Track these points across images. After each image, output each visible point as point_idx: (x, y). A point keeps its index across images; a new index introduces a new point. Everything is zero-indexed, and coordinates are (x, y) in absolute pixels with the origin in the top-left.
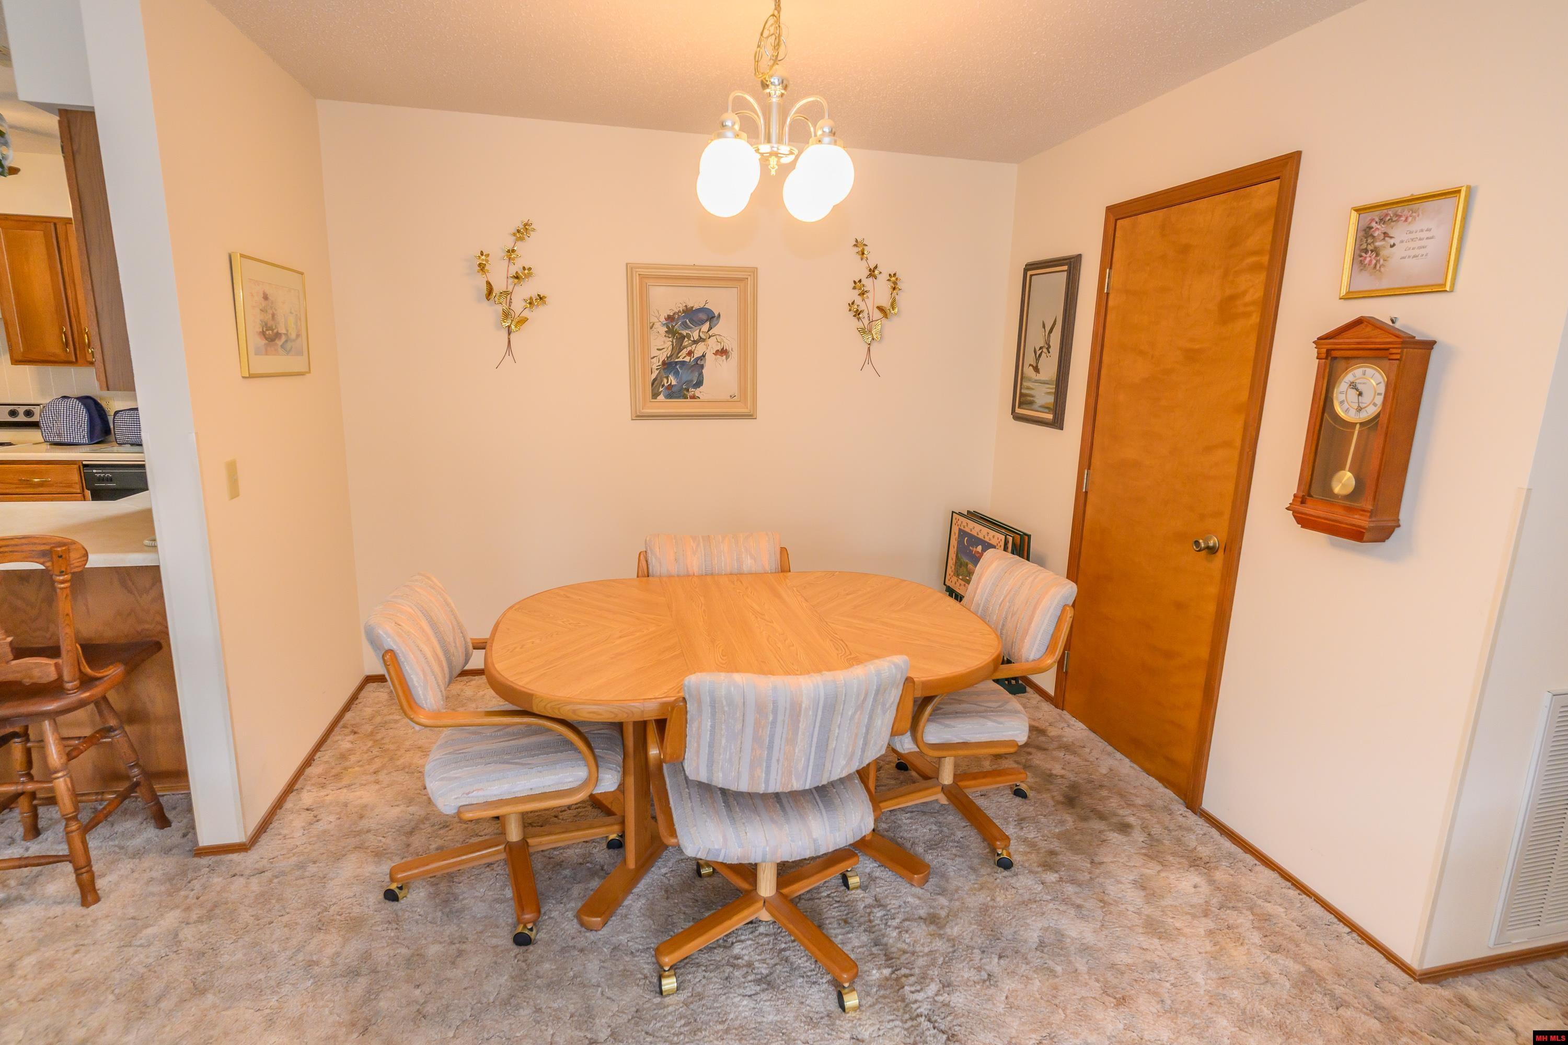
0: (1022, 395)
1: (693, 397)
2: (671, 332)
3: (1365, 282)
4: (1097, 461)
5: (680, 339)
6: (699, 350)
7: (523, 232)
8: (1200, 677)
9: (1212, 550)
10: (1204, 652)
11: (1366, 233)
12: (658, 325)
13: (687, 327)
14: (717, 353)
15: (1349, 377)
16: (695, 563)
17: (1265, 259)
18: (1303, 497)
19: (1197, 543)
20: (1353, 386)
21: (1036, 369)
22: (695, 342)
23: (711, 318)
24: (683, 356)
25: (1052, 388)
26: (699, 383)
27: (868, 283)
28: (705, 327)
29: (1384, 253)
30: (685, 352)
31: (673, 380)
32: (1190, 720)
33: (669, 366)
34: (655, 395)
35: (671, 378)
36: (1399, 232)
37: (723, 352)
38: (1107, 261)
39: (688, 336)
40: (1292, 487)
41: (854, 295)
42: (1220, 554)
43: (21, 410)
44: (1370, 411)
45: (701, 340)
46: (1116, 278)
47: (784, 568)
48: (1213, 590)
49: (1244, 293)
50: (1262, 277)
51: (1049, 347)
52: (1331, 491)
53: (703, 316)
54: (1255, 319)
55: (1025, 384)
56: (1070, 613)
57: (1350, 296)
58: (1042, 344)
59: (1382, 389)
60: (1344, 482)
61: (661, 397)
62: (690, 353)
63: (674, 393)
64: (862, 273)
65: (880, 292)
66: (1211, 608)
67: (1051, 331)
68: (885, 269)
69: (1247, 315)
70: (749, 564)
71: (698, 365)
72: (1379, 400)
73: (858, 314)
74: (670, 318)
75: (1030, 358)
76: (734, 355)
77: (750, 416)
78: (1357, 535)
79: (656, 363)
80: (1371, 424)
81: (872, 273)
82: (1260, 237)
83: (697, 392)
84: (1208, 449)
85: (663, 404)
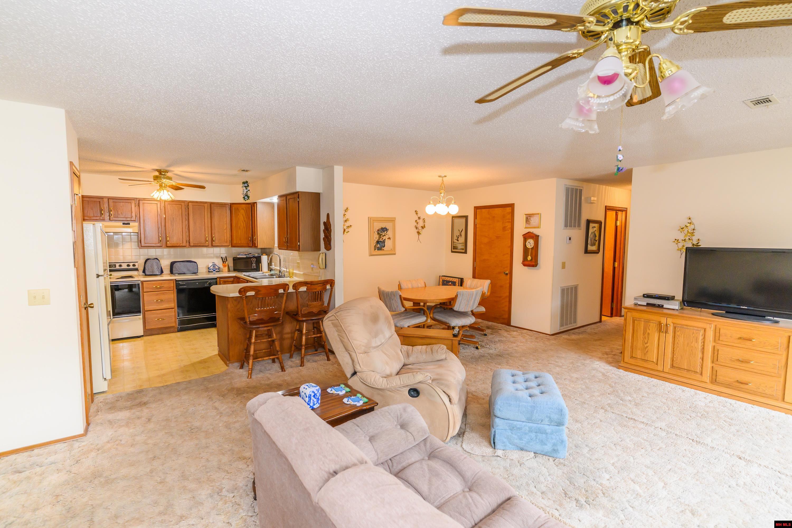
0: (453, 246)
1: (383, 250)
2: (378, 234)
3: (528, 226)
4: (477, 260)
5: (380, 235)
6: (384, 238)
7: (346, 210)
8: (508, 299)
9: (507, 274)
10: (508, 294)
11: (527, 218)
12: (376, 232)
13: (382, 232)
14: (388, 239)
15: (528, 241)
16: (410, 286)
17: (510, 221)
18: (523, 261)
19: (504, 273)
20: (529, 242)
21: (458, 240)
22: (383, 236)
23: (387, 230)
24: (381, 240)
25: (464, 245)
26: (384, 246)
27: (418, 221)
28: (386, 232)
29: (530, 221)
30: (381, 238)
31: (379, 246)
32: (506, 309)
33: (378, 242)
34: (375, 250)
35: (378, 245)
36: (532, 219)
37: (389, 238)
38: (475, 217)
39: (382, 234)
40: (521, 260)
41: (415, 224)
42: (509, 275)
43: (131, 264)
44: (532, 246)
45: (385, 235)
46: (478, 221)
47: (426, 286)
48: (508, 282)
49: (507, 226)
50: (510, 224)
51: (461, 235)
52: (527, 259)
53: (385, 230)
54: (510, 231)
55: (454, 244)
56: (490, 285)
57: (526, 228)
58: (459, 234)
59: (533, 243)
60: (529, 258)
61: (376, 250)
62: (382, 239)
63: (379, 249)
64: (417, 218)
65: (421, 223)
66: (508, 285)
67: (461, 232)
68: (422, 218)
69: (508, 230)
70: (420, 285)
71: (384, 242)
72: (533, 244)
73: (417, 228)
74: (378, 230)
75: (455, 238)
76: (391, 239)
77: (395, 254)
78: (533, 266)
79: (375, 241)
80: (532, 248)
81: (419, 218)
82: (509, 216)
83: (384, 248)
84: (503, 255)
85: (377, 252)
